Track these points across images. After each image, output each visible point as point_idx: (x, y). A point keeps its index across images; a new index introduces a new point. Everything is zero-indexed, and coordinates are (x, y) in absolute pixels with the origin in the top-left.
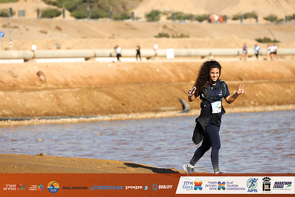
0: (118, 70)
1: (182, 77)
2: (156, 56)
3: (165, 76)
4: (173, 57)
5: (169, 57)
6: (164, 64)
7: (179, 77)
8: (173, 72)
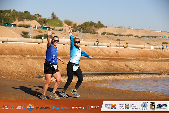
0: (139, 52)
1: (157, 55)
2: (145, 47)
3: (152, 55)
4: (153, 48)
5: (152, 48)
6: (150, 50)
7: (156, 55)
8: (154, 54)
